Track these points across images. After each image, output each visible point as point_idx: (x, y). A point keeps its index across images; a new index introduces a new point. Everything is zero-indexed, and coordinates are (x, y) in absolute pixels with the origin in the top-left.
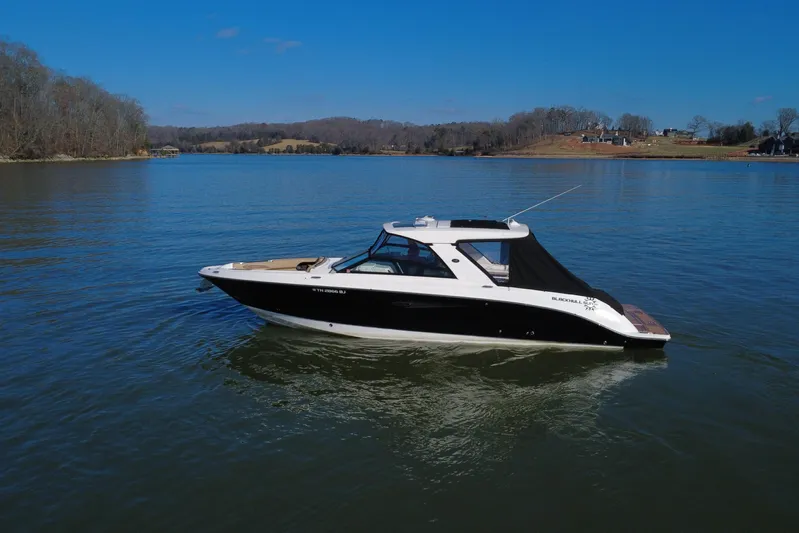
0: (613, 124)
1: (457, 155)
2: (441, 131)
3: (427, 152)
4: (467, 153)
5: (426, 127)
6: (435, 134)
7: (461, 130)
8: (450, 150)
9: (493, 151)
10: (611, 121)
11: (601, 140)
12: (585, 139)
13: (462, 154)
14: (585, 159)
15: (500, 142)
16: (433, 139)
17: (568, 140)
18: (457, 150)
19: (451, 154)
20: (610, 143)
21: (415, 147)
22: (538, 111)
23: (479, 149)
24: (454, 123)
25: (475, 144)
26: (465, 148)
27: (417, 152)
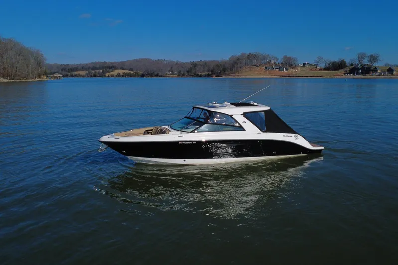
0: (279, 61)
1: (203, 76)
2: (195, 65)
3: (188, 75)
4: (209, 75)
5: (187, 63)
6: (192, 66)
7: (205, 64)
8: (200, 74)
9: (221, 74)
10: (278, 59)
11: (273, 69)
12: (266, 68)
13: (205, 76)
14: (267, 78)
15: (224, 70)
16: (191, 69)
17: (258, 68)
18: (203, 74)
19: (201, 76)
20: (278, 69)
21: (182, 73)
22: (243, 54)
23: (214, 74)
24: (201, 61)
25: (212, 71)
26: (207, 73)
27: (183, 75)
